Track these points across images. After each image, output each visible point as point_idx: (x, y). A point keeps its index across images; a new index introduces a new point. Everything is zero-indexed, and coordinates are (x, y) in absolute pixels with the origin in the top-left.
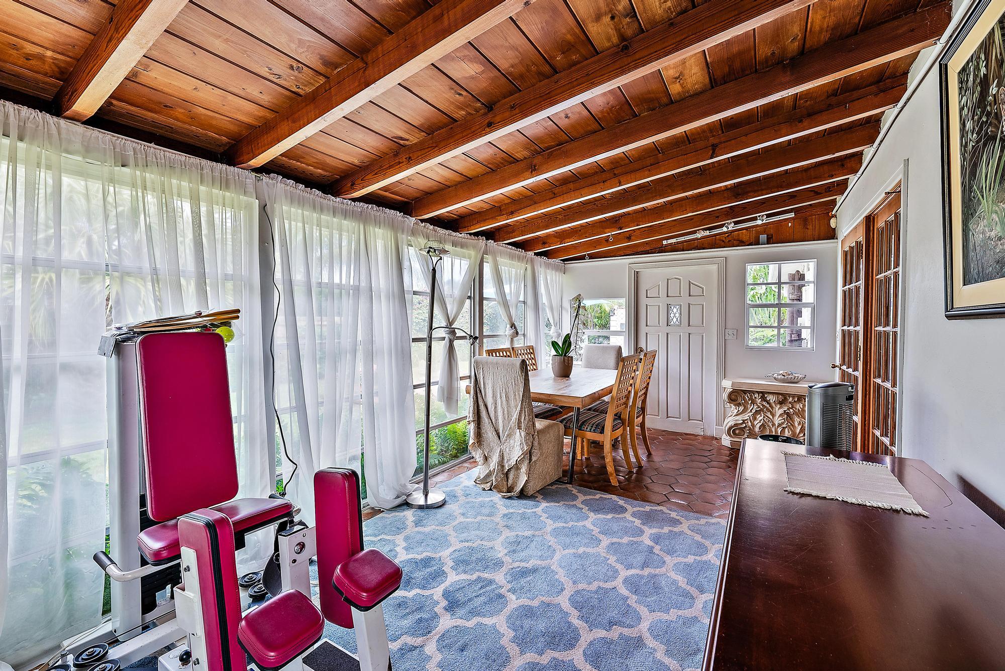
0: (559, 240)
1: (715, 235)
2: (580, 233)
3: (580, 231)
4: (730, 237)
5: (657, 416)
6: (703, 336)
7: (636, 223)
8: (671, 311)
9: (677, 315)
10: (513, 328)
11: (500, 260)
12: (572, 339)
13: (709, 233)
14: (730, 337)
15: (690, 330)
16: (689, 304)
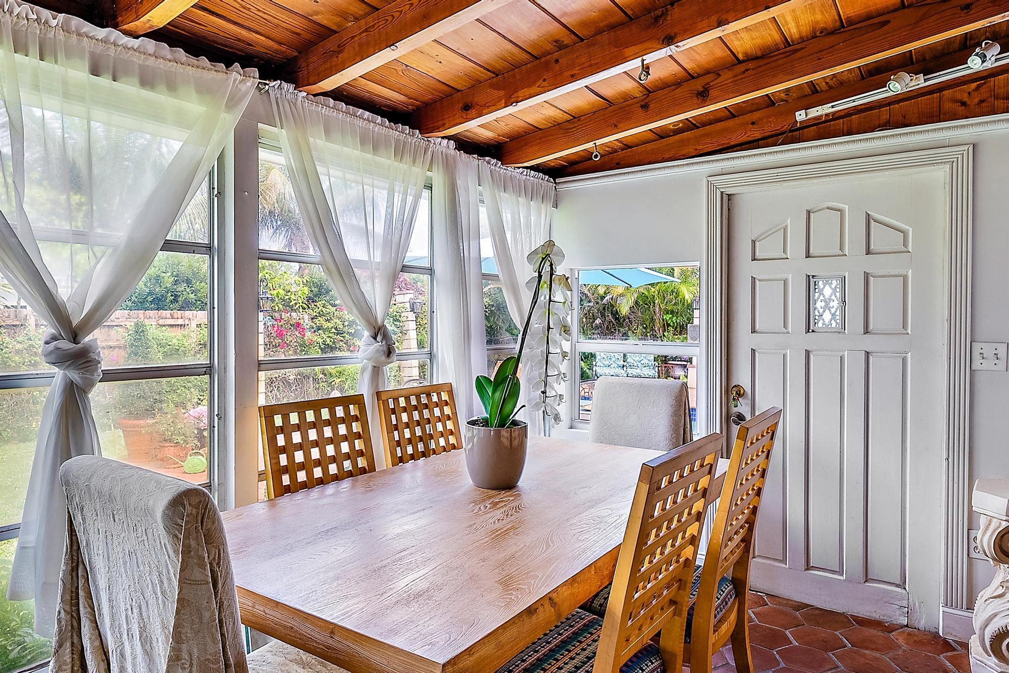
0: (502, 93)
1: (940, 88)
2: (557, 67)
3: (557, 61)
4: (983, 90)
5: (780, 561)
6: (904, 360)
7: (714, 18)
8: (817, 295)
9: (835, 304)
10: (379, 338)
11: (318, 142)
12: (522, 374)
13: (925, 80)
14: (988, 365)
15: (869, 343)
16: (867, 276)
